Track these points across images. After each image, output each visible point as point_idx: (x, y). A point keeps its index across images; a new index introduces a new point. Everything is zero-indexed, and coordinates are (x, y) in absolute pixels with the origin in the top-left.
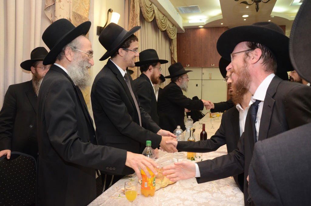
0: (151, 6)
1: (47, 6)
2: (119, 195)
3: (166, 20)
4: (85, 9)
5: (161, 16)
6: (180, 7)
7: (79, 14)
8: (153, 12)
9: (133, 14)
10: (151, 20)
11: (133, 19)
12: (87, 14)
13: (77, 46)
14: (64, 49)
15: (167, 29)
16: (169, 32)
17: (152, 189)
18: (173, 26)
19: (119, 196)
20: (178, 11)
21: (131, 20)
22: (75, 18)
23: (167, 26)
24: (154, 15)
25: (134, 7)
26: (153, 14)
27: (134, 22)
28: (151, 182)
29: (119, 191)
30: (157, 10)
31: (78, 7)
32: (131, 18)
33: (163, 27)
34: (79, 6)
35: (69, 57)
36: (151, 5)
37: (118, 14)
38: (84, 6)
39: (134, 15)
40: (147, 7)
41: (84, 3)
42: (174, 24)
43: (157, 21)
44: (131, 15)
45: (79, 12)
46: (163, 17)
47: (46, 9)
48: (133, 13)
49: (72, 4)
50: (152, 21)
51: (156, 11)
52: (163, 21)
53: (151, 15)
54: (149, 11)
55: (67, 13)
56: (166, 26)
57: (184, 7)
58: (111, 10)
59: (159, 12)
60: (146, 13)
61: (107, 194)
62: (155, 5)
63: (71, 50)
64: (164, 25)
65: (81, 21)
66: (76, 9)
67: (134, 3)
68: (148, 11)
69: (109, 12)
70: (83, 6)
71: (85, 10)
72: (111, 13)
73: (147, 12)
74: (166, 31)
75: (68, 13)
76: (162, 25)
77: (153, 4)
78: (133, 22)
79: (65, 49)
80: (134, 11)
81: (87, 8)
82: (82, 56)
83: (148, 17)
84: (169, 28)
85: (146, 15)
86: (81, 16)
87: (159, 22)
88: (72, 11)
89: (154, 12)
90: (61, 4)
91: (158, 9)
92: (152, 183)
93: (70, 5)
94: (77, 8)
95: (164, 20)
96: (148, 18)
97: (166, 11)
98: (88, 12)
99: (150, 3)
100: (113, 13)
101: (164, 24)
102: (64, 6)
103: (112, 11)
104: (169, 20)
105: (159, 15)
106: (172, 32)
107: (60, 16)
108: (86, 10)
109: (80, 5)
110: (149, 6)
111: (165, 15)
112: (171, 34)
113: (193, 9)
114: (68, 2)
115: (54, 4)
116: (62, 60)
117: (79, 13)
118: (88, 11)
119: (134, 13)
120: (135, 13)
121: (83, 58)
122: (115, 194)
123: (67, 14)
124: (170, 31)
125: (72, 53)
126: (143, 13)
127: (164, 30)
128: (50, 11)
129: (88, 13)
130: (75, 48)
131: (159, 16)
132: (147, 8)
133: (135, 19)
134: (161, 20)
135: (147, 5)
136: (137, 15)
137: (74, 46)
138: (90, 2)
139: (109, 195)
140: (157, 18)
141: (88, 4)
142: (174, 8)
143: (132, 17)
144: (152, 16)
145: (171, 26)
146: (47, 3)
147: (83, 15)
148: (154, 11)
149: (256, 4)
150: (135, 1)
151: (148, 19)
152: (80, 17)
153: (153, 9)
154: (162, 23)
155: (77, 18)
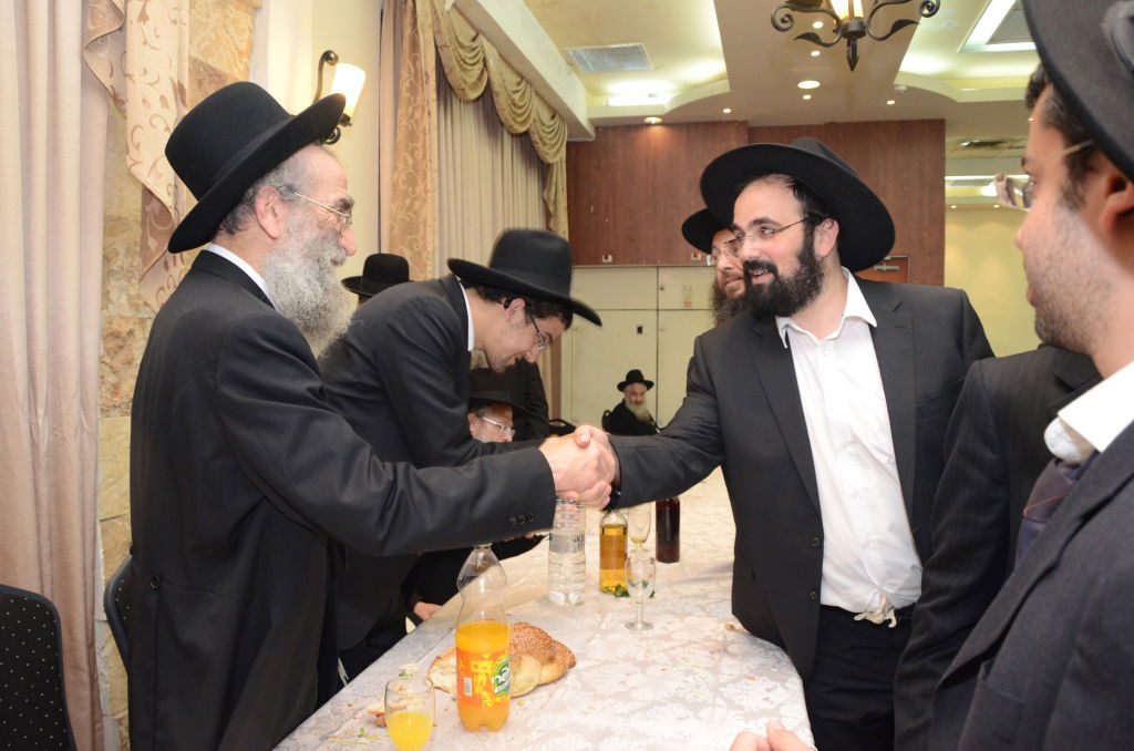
0: (474, 45)
1: (93, 33)
2: (362, 730)
3: (527, 95)
4: (237, 49)
5: (511, 78)
6: (578, 49)
7: (213, 69)
8: (480, 66)
9: (413, 71)
10: (474, 95)
11: (413, 90)
12: (242, 67)
13: (297, 183)
14: (251, 191)
15: (533, 129)
16: (541, 139)
17: (489, 705)
18: (553, 117)
19: (360, 736)
20: (570, 63)
21: (405, 94)
22: (200, 83)
23: (533, 115)
24: (486, 75)
25: (415, 45)
26: (482, 73)
27: (419, 99)
28: (485, 678)
29: (360, 715)
30: (498, 57)
31: (211, 40)
32: (405, 85)
33: (520, 119)
34: (213, 38)
35: (268, 222)
36: (474, 39)
37: (356, 68)
38: (232, 37)
39: (416, 74)
40: (462, 46)
41: (231, 29)
42: (558, 111)
43: (495, 99)
44: (404, 74)
45: (212, 62)
46: (519, 84)
47: (90, 44)
48: (412, 67)
49: (186, 30)
50: (478, 99)
51: (491, 63)
52: (516, 97)
53: (476, 77)
54: (467, 60)
55: (171, 62)
56: (528, 117)
57: (593, 51)
58: (332, 56)
59: (504, 68)
60: (457, 68)
61: (314, 728)
62: (488, 40)
63: (274, 198)
64: (520, 111)
66: (201, 48)
67: (417, 32)
68: (464, 60)
69: (326, 64)
70: (229, 39)
71: (236, 53)
72: (332, 64)
73: (461, 66)
74: (526, 133)
75: (175, 63)
76: (514, 113)
77: (481, 37)
78: (415, 101)
79: (255, 194)
80: (415, 60)
81: (244, 46)
82: (316, 222)
83: (465, 82)
84: (538, 124)
85: (456, 76)
86: (219, 76)
87: (502, 103)
88: (190, 57)
89: (485, 65)
90: (148, 27)
91: (500, 55)
92: (489, 681)
93: (181, 35)
94: (203, 45)
95: (520, 93)
96: (463, 86)
97: (528, 62)
98: (244, 60)
99: (473, 34)
100: (340, 66)
101: (520, 107)
102: (157, 36)
103: (336, 59)
104: (537, 94)
105: (502, 78)
106: (550, 139)
107: (145, 72)
108: (240, 53)
109: (217, 35)
110: (467, 43)
111: (526, 77)
112: (545, 144)
113: (627, 57)
114: (174, 22)
115: (120, 29)
116: (239, 233)
117: (213, 65)
118: (249, 58)
119: (415, 67)
120: (419, 68)
121: (321, 228)
122: (345, 727)
123: (170, 67)
124: (543, 135)
125: (280, 209)
126: (447, 70)
127: (522, 129)
128: (107, 52)
129: (245, 63)
130: (291, 188)
131: (504, 81)
132: (461, 51)
133: (420, 88)
134: (510, 96)
135: (461, 40)
136: (426, 74)
137: (289, 182)
138: (254, 23)
139: (324, 733)
140: (497, 88)
141: (247, 34)
142: (558, 53)
143: (411, 83)
144: (480, 79)
145: (545, 116)
146: (94, 24)
147: (228, 71)
148: (485, 61)
149: (849, 45)
150: (419, 25)
151: (463, 90)
152: (217, 79)
153: (481, 56)
154: (515, 105)
155: (207, 81)
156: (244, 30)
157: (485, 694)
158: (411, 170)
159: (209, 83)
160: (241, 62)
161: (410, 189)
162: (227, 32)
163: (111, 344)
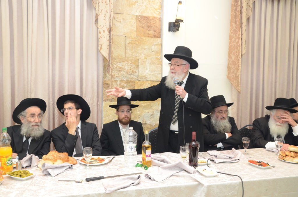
7: (144, 16)
12: (157, 13)
22: (140, 21)
45: (144, 15)
65: (148, 22)
66: (140, 12)
71: (154, 10)
94: (141, 11)
108: (157, 9)
109: (146, 7)
129: (159, 11)
141: (159, 3)
147: (151, 15)
152: (146, 18)
155: (142, 20)
156: (157, 3)
157: (4, 166)
158: (235, 29)
159: (143, 20)
160: (157, 11)
161: (234, 35)
162: (151, 5)
163: (106, 86)
